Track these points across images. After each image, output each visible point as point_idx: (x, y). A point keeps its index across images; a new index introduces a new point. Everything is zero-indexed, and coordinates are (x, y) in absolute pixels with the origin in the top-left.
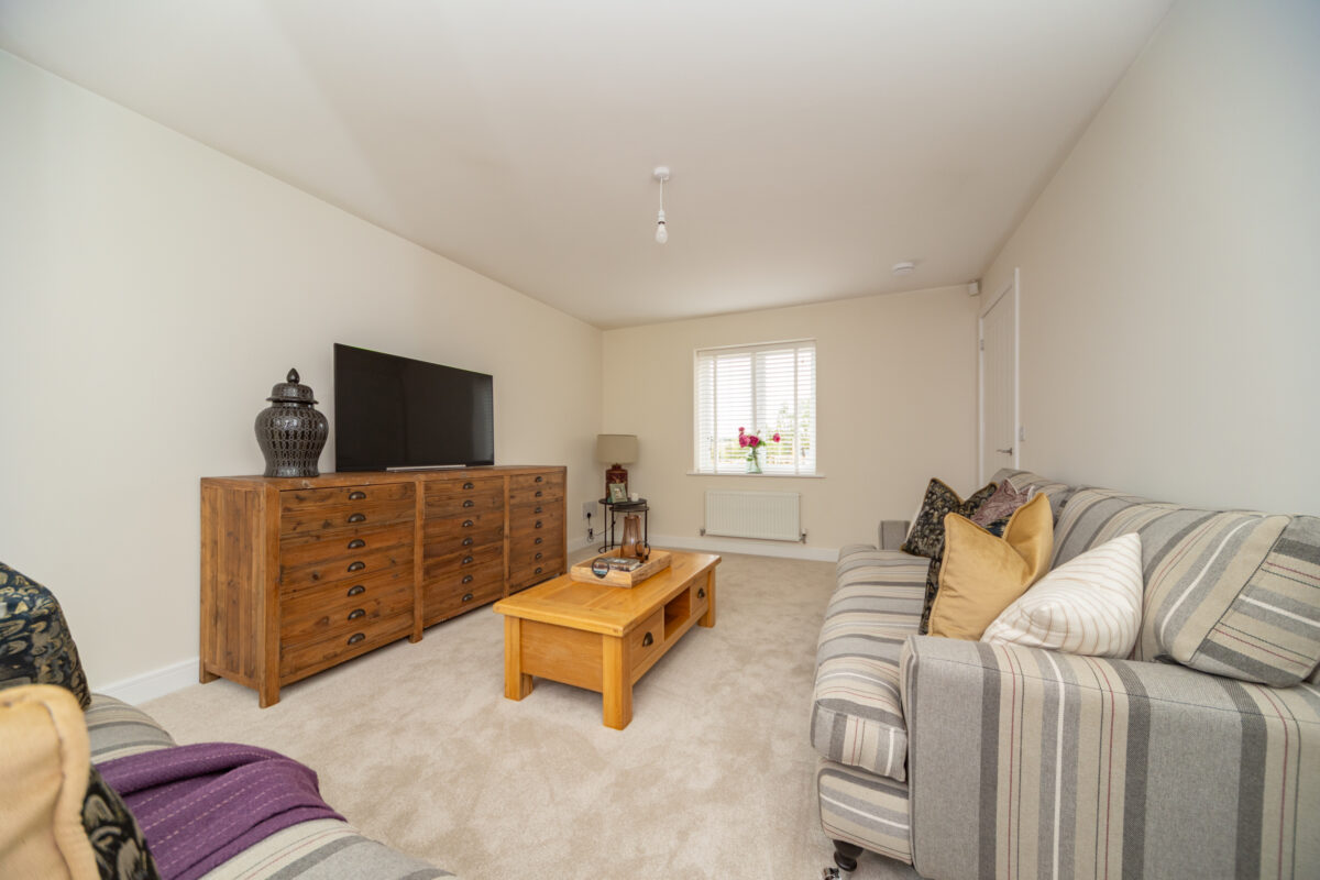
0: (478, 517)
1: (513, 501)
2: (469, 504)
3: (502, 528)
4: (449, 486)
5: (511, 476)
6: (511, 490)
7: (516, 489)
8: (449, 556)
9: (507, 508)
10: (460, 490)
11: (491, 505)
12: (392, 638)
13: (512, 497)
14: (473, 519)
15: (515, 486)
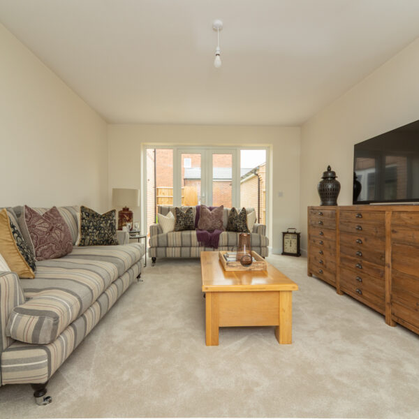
0: (366, 240)
1: (394, 236)
2: (360, 228)
3: (383, 256)
4: (349, 214)
5: (393, 212)
6: (392, 225)
7: (399, 225)
8: (349, 257)
9: (388, 241)
10: (355, 218)
11: (374, 234)
12: (330, 283)
13: (393, 231)
14: (363, 239)
15: (397, 222)
